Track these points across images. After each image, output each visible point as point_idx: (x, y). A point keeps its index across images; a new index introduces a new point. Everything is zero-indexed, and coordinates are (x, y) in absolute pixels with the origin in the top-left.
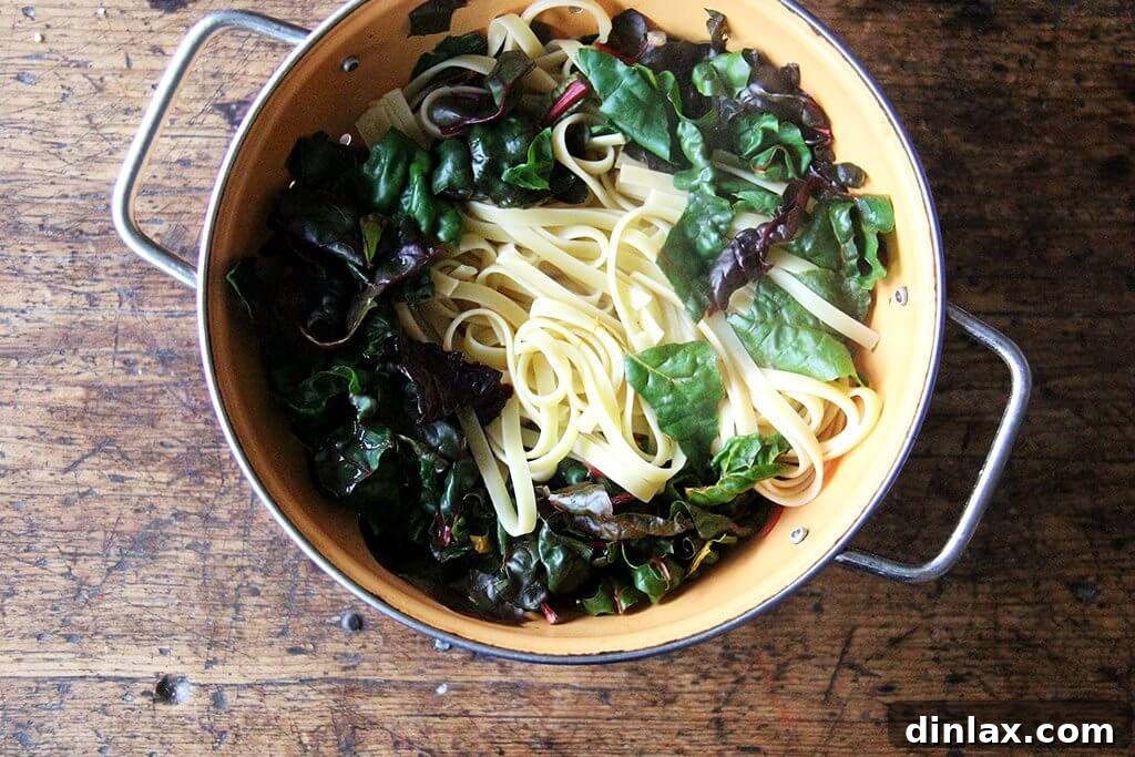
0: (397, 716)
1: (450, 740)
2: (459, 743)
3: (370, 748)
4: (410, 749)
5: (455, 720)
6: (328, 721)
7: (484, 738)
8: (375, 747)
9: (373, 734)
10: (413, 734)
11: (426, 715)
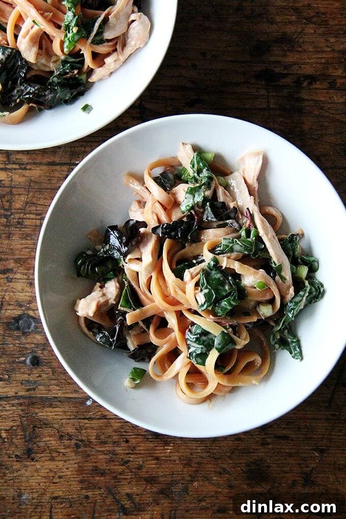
0: (61, 420)
1: (95, 434)
2: (100, 436)
3: (44, 439)
4: (70, 440)
5: (97, 422)
6: (18, 423)
7: (116, 432)
8: (48, 439)
9: (46, 431)
10: (71, 430)
11: (80, 419)
